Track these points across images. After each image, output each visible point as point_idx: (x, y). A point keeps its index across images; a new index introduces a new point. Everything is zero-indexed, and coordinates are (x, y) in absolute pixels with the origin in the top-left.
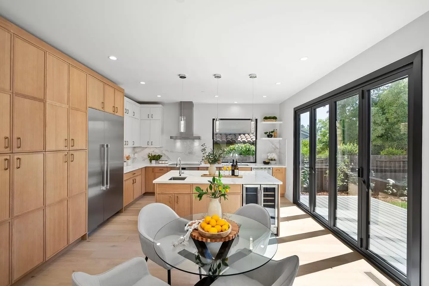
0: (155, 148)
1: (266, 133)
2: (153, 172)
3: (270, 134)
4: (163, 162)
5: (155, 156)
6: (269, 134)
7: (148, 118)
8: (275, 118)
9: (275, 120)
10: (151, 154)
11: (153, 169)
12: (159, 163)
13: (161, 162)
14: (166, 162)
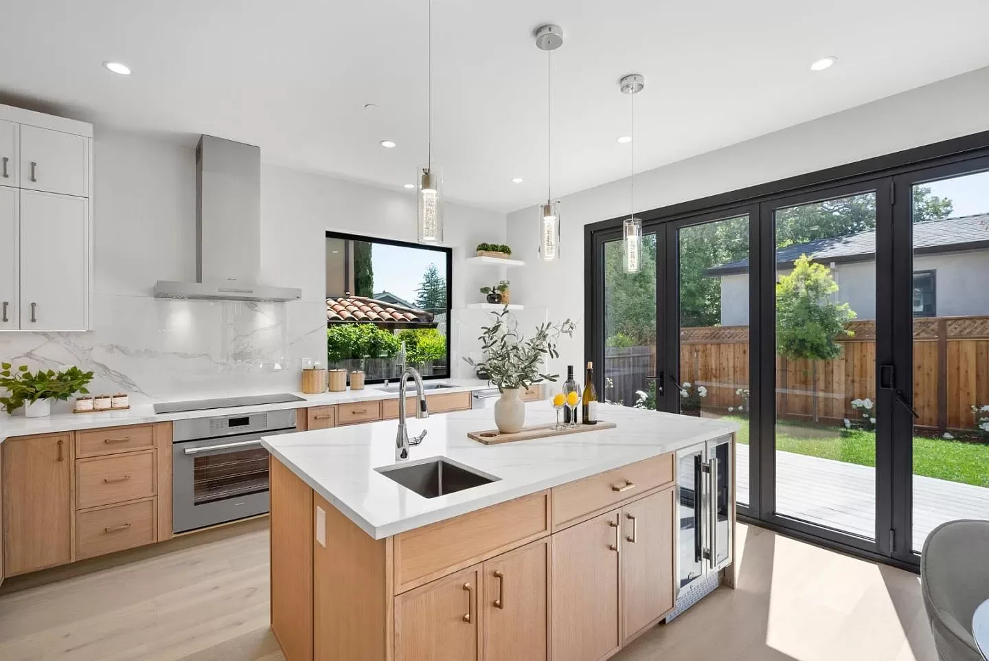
0: (44, 339)
1: (484, 290)
2: (60, 459)
3: (494, 293)
4: (105, 403)
5: (42, 377)
6: (492, 293)
7: (6, 176)
8: (505, 250)
9: (506, 255)
10: (23, 368)
11: (60, 443)
12: (75, 411)
13: (87, 405)
14: (121, 402)
